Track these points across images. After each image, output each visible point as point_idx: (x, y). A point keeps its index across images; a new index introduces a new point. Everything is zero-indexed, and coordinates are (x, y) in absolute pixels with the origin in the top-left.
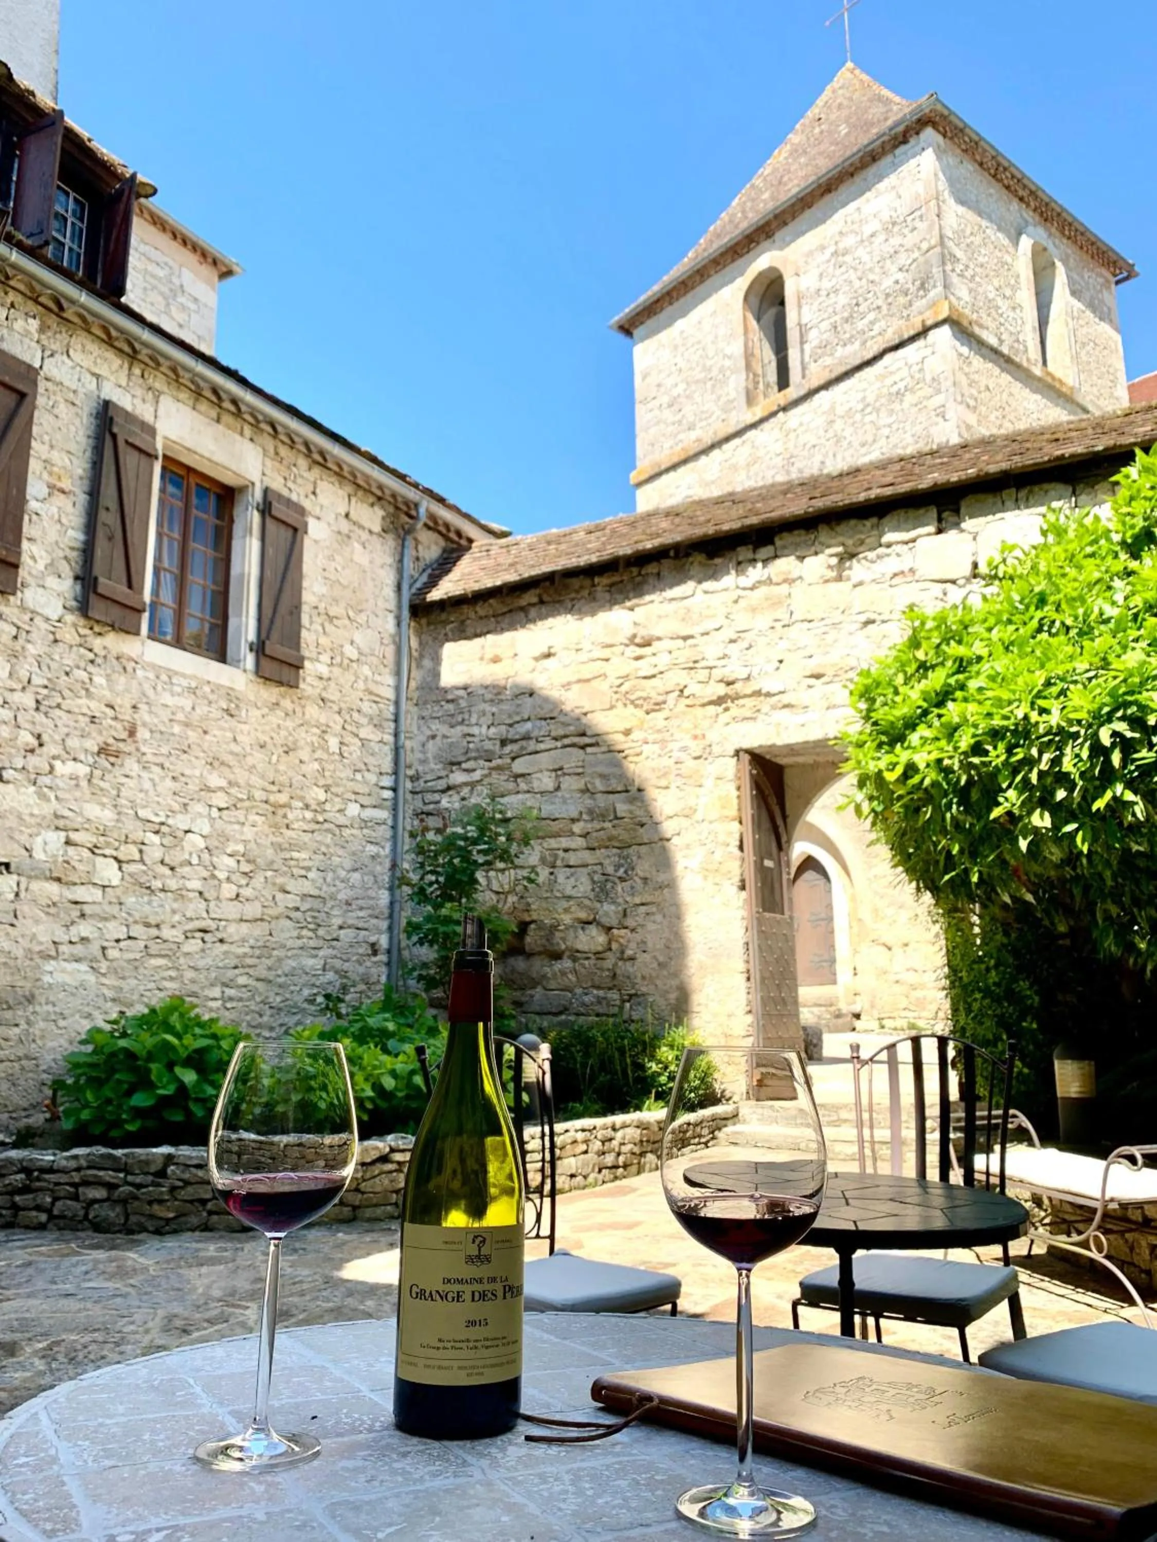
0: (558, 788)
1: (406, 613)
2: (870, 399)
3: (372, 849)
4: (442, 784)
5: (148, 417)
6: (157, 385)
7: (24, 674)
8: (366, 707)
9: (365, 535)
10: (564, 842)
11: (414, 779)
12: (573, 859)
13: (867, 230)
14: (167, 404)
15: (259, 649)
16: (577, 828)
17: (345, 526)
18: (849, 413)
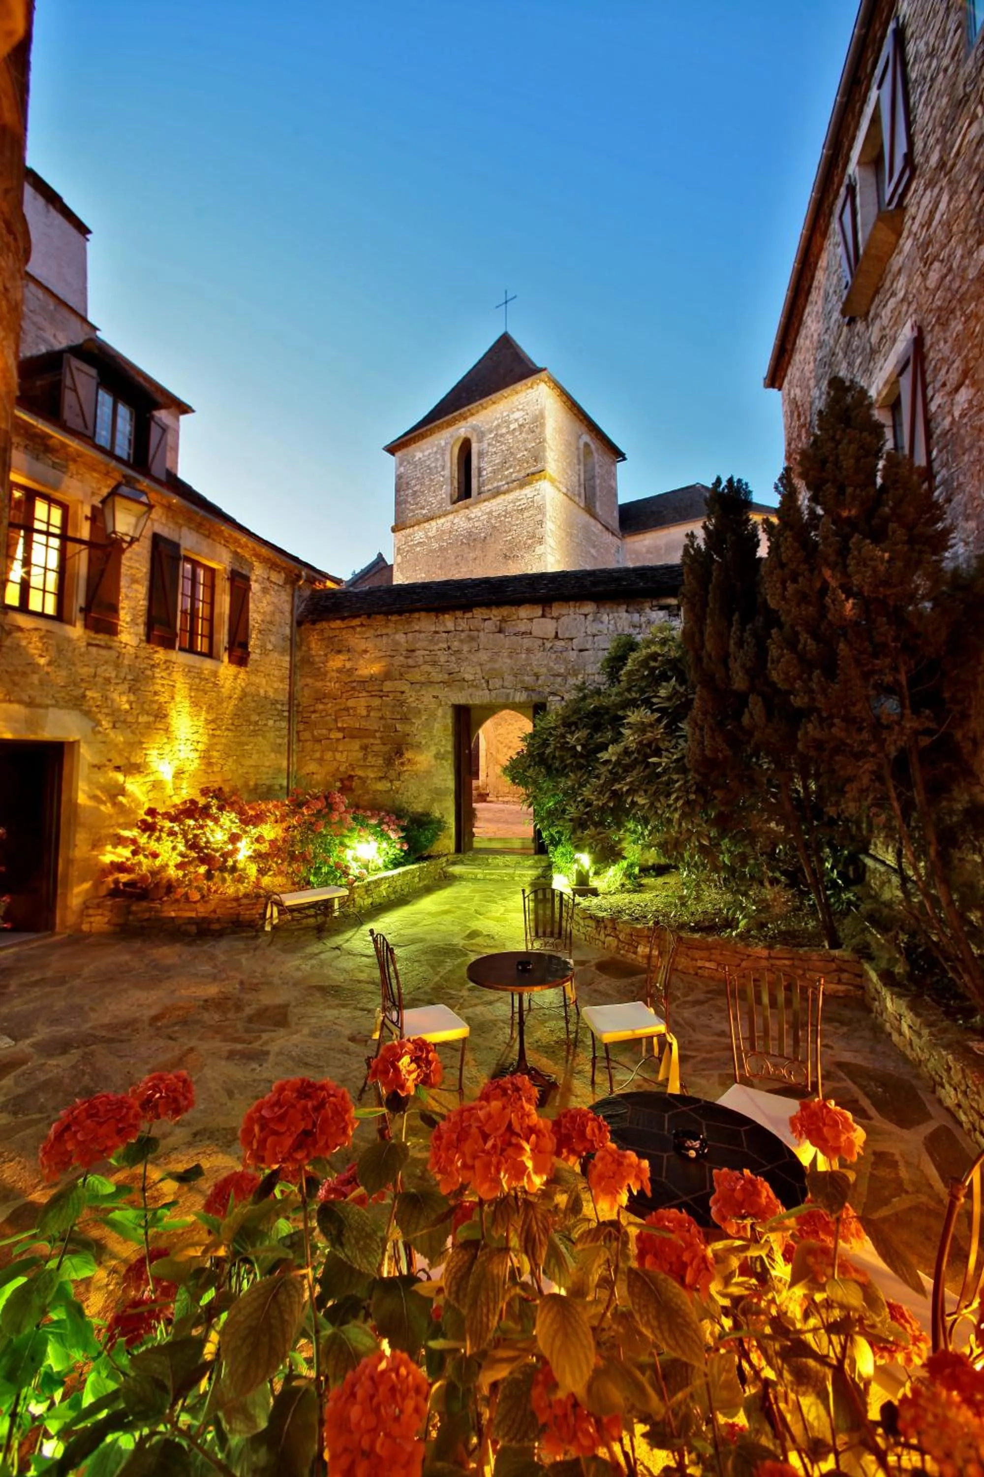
0: (368, 716)
1: (295, 624)
2: (509, 510)
3: (279, 741)
4: (312, 709)
5: (175, 539)
6: (181, 521)
7: (122, 675)
8: (276, 673)
9: (276, 588)
10: (372, 741)
11: (298, 705)
12: (375, 748)
13: (512, 427)
14: (185, 531)
15: (230, 649)
16: (378, 735)
17: (268, 584)
18: (499, 516)
